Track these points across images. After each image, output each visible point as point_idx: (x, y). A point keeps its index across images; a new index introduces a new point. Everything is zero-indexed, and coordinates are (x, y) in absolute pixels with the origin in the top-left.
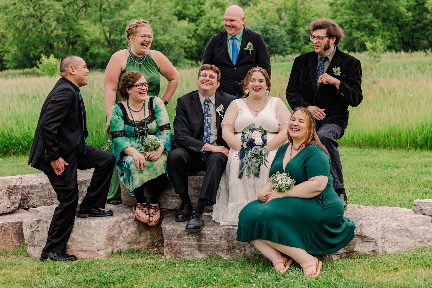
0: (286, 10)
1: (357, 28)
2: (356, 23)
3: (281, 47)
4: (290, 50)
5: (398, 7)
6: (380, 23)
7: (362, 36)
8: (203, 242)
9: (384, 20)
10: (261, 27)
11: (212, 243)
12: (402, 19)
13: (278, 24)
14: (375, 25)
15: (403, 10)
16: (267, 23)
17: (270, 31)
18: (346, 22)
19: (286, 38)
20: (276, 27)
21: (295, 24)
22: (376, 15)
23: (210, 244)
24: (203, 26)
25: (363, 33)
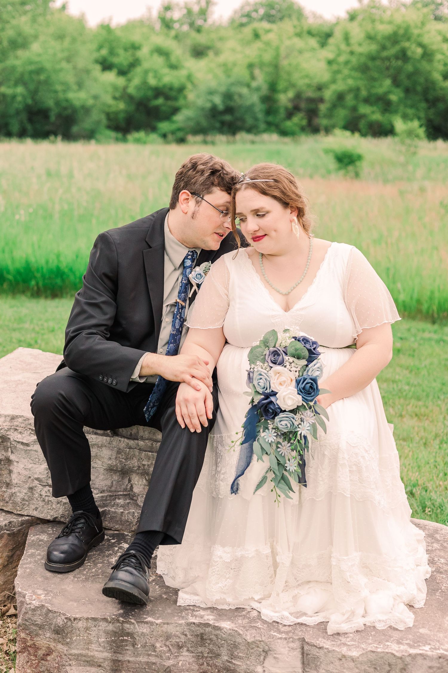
0: (262, 65)
1: (367, 101)
2: (364, 93)
3: (250, 121)
4: (262, 126)
5: (430, 72)
6: (402, 95)
7: (373, 112)
8: (128, 656)
9: (407, 91)
10: (223, 89)
11: (153, 659)
12: (434, 90)
13: (248, 86)
14: (394, 98)
15: (437, 76)
16: (232, 84)
17: (236, 97)
18: (350, 90)
19: (259, 108)
20: (245, 91)
21: (273, 87)
22: (396, 83)
23: (147, 663)
24: (136, 81)
25: (375, 108)
